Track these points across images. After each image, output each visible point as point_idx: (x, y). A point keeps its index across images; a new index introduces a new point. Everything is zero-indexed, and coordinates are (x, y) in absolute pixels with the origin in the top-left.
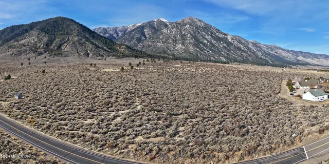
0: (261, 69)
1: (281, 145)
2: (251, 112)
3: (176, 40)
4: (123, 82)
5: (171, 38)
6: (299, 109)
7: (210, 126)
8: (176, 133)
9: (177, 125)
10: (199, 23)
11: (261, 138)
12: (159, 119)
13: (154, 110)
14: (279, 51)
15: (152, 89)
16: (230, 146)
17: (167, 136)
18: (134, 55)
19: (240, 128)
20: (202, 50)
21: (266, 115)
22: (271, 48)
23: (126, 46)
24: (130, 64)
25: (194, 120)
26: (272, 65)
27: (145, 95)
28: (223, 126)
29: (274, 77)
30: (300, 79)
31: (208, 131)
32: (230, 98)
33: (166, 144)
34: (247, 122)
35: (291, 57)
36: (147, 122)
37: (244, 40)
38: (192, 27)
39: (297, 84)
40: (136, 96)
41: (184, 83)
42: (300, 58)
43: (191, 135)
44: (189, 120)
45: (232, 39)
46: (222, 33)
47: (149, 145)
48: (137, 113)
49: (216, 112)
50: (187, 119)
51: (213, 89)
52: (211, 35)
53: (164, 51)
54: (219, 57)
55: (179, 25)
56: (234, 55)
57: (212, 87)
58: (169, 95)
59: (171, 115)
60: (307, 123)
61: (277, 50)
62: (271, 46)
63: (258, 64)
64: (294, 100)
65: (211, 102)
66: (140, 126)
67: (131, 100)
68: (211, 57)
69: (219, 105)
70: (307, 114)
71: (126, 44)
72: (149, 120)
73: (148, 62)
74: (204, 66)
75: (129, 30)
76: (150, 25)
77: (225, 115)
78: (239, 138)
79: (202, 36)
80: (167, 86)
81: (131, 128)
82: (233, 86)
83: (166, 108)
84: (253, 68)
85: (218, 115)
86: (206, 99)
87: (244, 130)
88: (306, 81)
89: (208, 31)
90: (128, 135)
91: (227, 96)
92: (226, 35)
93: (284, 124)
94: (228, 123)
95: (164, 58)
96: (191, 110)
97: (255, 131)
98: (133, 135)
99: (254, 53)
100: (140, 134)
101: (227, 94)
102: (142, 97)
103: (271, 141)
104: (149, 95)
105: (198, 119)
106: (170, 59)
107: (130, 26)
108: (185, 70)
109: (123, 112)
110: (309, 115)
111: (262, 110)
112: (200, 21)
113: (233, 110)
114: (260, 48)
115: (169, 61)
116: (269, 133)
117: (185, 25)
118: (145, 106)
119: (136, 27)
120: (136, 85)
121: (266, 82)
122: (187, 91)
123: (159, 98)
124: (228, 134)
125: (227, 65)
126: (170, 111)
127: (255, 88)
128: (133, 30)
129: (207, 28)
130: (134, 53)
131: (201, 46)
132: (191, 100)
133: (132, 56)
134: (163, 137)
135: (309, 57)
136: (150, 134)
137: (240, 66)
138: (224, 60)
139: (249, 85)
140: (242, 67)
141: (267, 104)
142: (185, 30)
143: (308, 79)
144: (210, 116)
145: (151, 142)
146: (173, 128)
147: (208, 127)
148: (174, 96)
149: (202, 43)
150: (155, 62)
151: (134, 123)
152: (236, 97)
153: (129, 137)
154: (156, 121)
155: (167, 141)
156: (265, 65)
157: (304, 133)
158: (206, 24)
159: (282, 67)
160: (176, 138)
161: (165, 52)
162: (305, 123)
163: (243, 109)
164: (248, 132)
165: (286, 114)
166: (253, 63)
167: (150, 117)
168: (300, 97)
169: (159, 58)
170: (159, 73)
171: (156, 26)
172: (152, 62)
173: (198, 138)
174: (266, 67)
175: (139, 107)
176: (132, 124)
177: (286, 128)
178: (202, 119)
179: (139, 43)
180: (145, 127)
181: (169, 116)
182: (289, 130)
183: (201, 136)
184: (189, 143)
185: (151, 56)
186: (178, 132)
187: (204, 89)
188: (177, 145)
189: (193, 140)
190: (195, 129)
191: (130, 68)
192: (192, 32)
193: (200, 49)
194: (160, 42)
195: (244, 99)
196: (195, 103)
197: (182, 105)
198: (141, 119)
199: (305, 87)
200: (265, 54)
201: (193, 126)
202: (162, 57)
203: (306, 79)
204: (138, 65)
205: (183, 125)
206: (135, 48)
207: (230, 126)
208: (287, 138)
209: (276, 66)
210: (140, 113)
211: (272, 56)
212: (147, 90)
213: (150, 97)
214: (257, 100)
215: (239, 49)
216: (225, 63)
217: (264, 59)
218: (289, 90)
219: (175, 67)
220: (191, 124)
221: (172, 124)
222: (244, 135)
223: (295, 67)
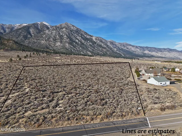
0: (116, 60)
1: (130, 114)
2: (109, 90)
3: (56, 39)
4: (12, 71)
5: (52, 38)
6: (144, 90)
7: (81, 99)
8: (57, 105)
9: (58, 99)
10: (72, 28)
11: (115, 108)
12: (44, 96)
13: (40, 91)
14: (130, 47)
15: (38, 75)
16: (94, 112)
17: (51, 108)
18: (21, 49)
19: (101, 100)
20: (74, 47)
21: (119, 92)
22: (124, 45)
23: (14, 41)
24: (18, 56)
25: (70, 95)
26: (124, 58)
27: (32, 80)
28: (89, 99)
29: (126, 66)
30: (145, 68)
31: (80, 102)
32: (94, 80)
33: (49, 113)
34: (106, 96)
35: (138, 51)
36: (34, 100)
37: (104, 40)
38: (67, 30)
39: (143, 72)
40: (25, 81)
41: (62, 70)
42: (146, 52)
43: (68, 105)
44: (66, 96)
45: (96, 39)
46: (89, 35)
47: (37, 116)
48: (26, 94)
49: (85, 89)
50: (64, 95)
51: (83, 74)
52: (81, 37)
53: (46, 47)
54: (87, 52)
55: (58, 29)
56: (97, 50)
57: (82, 73)
58: (51, 79)
59: (53, 93)
60: (150, 101)
61: (128, 47)
62: (124, 43)
63: (114, 57)
64: (141, 83)
65: (81, 83)
66: (29, 103)
67: (20, 85)
68: (81, 52)
69: (87, 84)
70: (151, 95)
71: (13, 39)
72: (36, 98)
73: (34, 55)
74: (76, 58)
75: (16, 28)
76: (35, 26)
77: (91, 92)
78: (100, 107)
79: (75, 37)
80: (49, 73)
81: (21, 106)
82: (96, 72)
83: (49, 89)
84: (110, 60)
85: (86, 91)
86: (78, 81)
87: (103, 101)
88: (151, 69)
89: (79, 33)
90: (19, 113)
91: (92, 79)
92: (92, 36)
93: (132, 100)
94: (93, 97)
95: (47, 52)
96: (67, 88)
97: (111, 103)
98: (23, 112)
99: (111, 49)
100: (29, 110)
101: (92, 77)
102: (30, 82)
103: (122, 110)
104: (36, 79)
105: (72, 95)
106: (51, 53)
107: (17, 25)
108: (63, 61)
109: (13, 95)
110: (152, 95)
111: (116, 89)
112: (73, 26)
113: (96, 88)
114: (116, 45)
115: (50, 54)
116: (121, 105)
117: (62, 29)
118: (32, 88)
119: (22, 26)
120: (24, 73)
121: (119, 69)
122: (64, 75)
123: (44, 82)
124: (93, 104)
125: (92, 58)
126: (52, 90)
127: (112, 74)
128: (20, 29)
129: (78, 31)
130: (22, 48)
131: (74, 44)
132: (67, 82)
133: (20, 50)
134: (47, 109)
135: (154, 51)
136: (37, 108)
137: (101, 58)
138: (90, 54)
139: (107, 71)
140: (103, 59)
141: (120, 84)
142: (62, 32)
143: (153, 68)
144: (81, 92)
145: (38, 114)
146: (54, 102)
147: (79, 100)
148: (55, 79)
149: (75, 42)
150: (40, 55)
151: (24, 102)
152: (98, 79)
153: (20, 114)
154: (41, 99)
155: (51, 111)
156: (119, 57)
157: (148, 108)
158: (78, 29)
159: (132, 58)
160: (57, 108)
161: (48, 48)
162: (149, 101)
163: (103, 88)
164: (106, 103)
165: (134, 92)
166: (110, 56)
167: (37, 96)
168: (145, 81)
169: (43, 52)
170: (43, 63)
171: (39, 28)
172: (37, 55)
173: (72, 107)
174: (120, 59)
175: (27, 90)
176: (21, 104)
177: (133, 102)
178: (75, 94)
179: (25, 40)
180: (33, 104)
181: (51, 94)
182: (136, 104)
183: (74, 105)
184: (66, 111)
185: (36, 50)
186: (58, 105)
187: (76, 74)
188: (58, 113)
189: (69, 109)
190: (70, 101)
191: (18, 59)
192: (67, 34)
193: (74, 46)
194: (43, 40)
195: (104, 81)
196: (70, 84)
197: (61, 85)
198: (30, 98)
199: (149, 74)
200: (119, 49)
201: (69, 100)
202: (45, 51)
203: (150, 68)
204: (25, 57)
205: (62, 99)
206: (22, 43)
207: (94, 98)
208: (134, 109)
209: (127, 58)
210: (29, 94)
211: (124, 51)
212: (34, 76)
213: (37, 81)
214: (113, 82)
215: (100, 46)
216: (91, 56)
217: (118, 53)
218: (136, 76)
219: (56, 59)
220: (68, 98)
221: (54, 99)
222: (103, 105)
223: (142, 59)
